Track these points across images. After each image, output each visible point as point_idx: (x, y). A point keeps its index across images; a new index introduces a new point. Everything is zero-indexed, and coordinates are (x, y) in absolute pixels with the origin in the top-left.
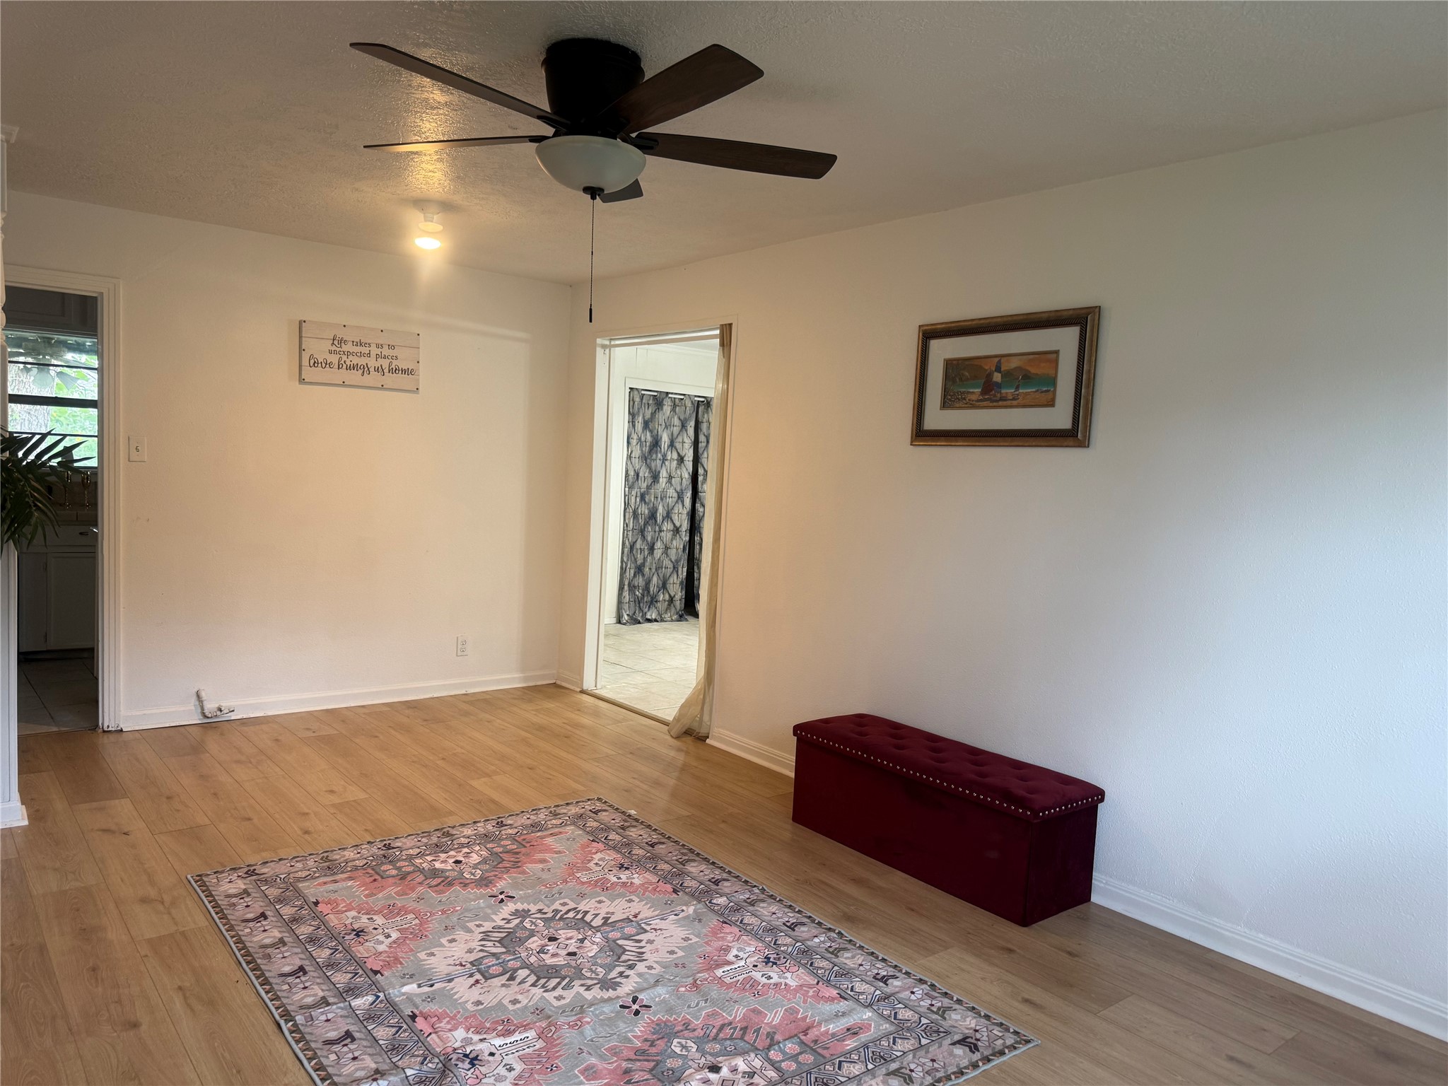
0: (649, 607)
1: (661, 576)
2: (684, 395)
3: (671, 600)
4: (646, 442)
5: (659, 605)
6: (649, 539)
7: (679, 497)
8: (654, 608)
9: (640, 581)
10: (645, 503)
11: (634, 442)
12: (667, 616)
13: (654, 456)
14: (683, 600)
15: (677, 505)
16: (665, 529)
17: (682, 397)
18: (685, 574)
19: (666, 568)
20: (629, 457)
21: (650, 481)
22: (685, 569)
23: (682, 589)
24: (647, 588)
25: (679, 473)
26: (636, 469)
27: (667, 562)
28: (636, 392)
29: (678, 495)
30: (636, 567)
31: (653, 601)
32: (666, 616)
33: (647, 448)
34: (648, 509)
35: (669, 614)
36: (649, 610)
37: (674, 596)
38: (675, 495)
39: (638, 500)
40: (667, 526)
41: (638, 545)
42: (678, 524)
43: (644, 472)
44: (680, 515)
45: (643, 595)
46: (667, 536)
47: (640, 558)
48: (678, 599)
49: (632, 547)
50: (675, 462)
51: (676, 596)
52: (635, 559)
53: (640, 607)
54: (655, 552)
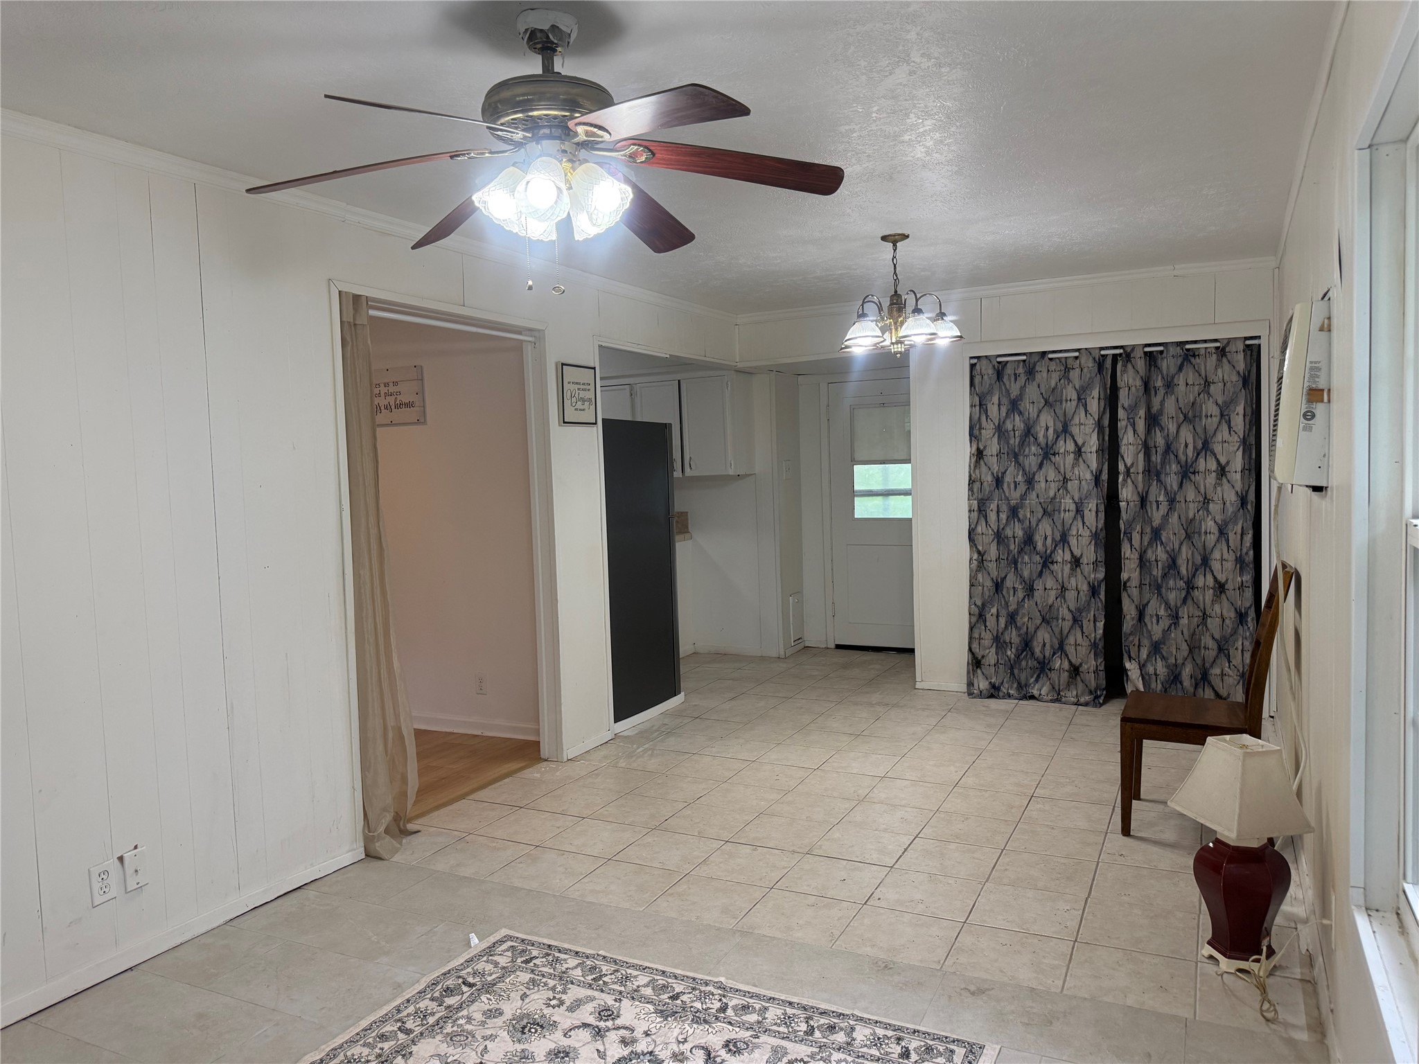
0: (1038, 677)
1: (1057, 630)
2: (1078, 350)
3: (1075, 671)
4: (1014, 430)
5: (1053, 675)
6: (1026, 574)
7: (1077, 511)
8: (1045, 678)
9: (1013, 636)
10: (1019, 520)
11: (988, 432)
12: (1071, 695)
13: (1027, 452)
14: (1102, 675)
15: (1075, 523)
16: (1060, 559)
17: (1076, 354)
18: (1101, 631)
19: (1063, 619)
20: (979, 455)
21: (1022, 488)
22: (1101, 625)
23: (1096, 655)
24: (1027, 644)
25: (1077, 473)
26: (995, 472)
27: (1064, 612)
28: (984, 362)
29: (1077, 507)
30: (1008, 614)
31: (1043, 667)
32: (1068, 694)
33: (1017, 440)
34: (1023, 529)
35: (1075, 693)
36: (1037, 680)
37: (1081, 664)
38: (1073, 507)
39: (1003, 516)
40: (1062, 556)
41: (1009, 583)
42: (1077, 553)
43: (1013, 475)
44: (1079, 538)
45: (1018, 657)
46: (1061, 568)
47: (1013, 602)
48: (1092, 669)
49: (998, 586)
50: (1072, 456)
51: (1085, 666)
52: (1007, 603)
53: (1012, 674)
54: (1036, 594)
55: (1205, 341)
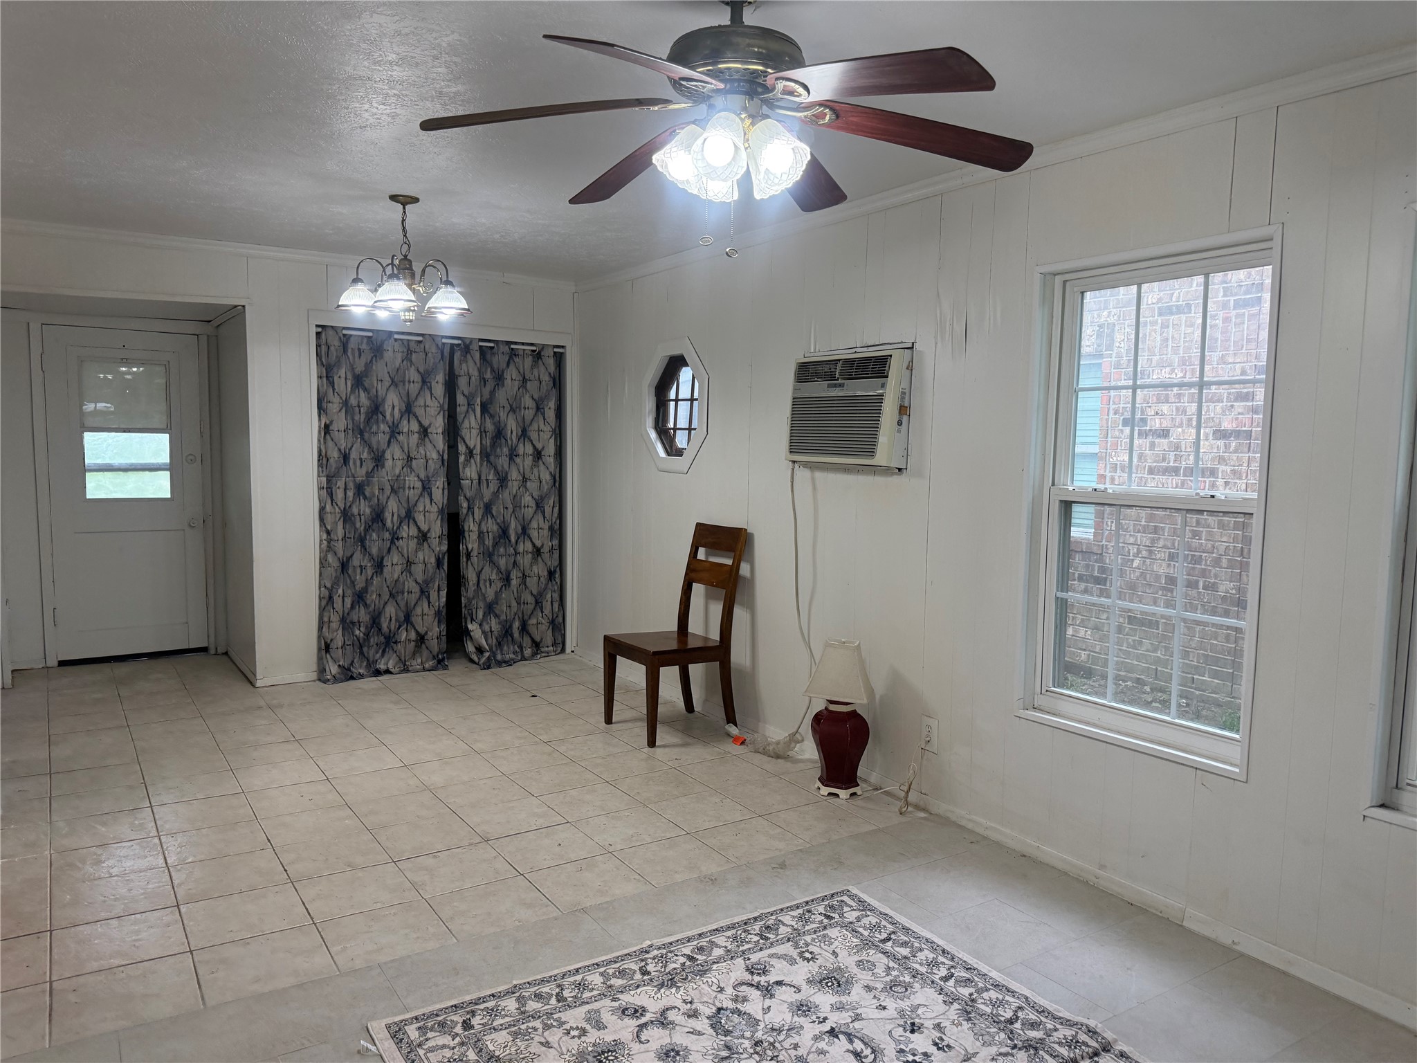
0: (384, 651)
1: (402, 604)
2: (422, 335)
3: (421, 639)
4: (359, 406)
5: (399, 647)
6: (374, 551)
7: (424, 488)
8: (391, 652)
9: (362, 615)
10: (365, 498)
11: (334, 407)
12: (416, 663)
13: (374, 428)
14: (444, 639)
15: (421, 499)
16: (405, 535)
17: (420, 338)
18: (444, 599)
19: (410, 592)
20: (326, 430)
21: (369, 465)
22: (444, 593)
23: (439, 622)
24: (375, 621)
25: (423, 452)
26: (342, 448)
27: (410, 585)
28: (331, 332)
29: (423, 484)
30: (354, 594)
31: (389, 641)
32: (414, 663)
33: (363, 417)
34: (370, 507)
35: (419, 661)
36: (383, 656)
37: (426, 633)
38: (419, 485)
39: (350, 494)
40: (408, 531)
41: (356, 561)
42: (424, 527)
43: (358, 452)
44: (427, 514)
45: (367, 635)
46: (408, 544)
47: (360, 581)
48: (435, 637)
49: (344, 566)
50: (416, 436)
51: (430, 634)
52: (353, 583)
53: (362, 653)
54: (385, 570)
55: (523, 344)
